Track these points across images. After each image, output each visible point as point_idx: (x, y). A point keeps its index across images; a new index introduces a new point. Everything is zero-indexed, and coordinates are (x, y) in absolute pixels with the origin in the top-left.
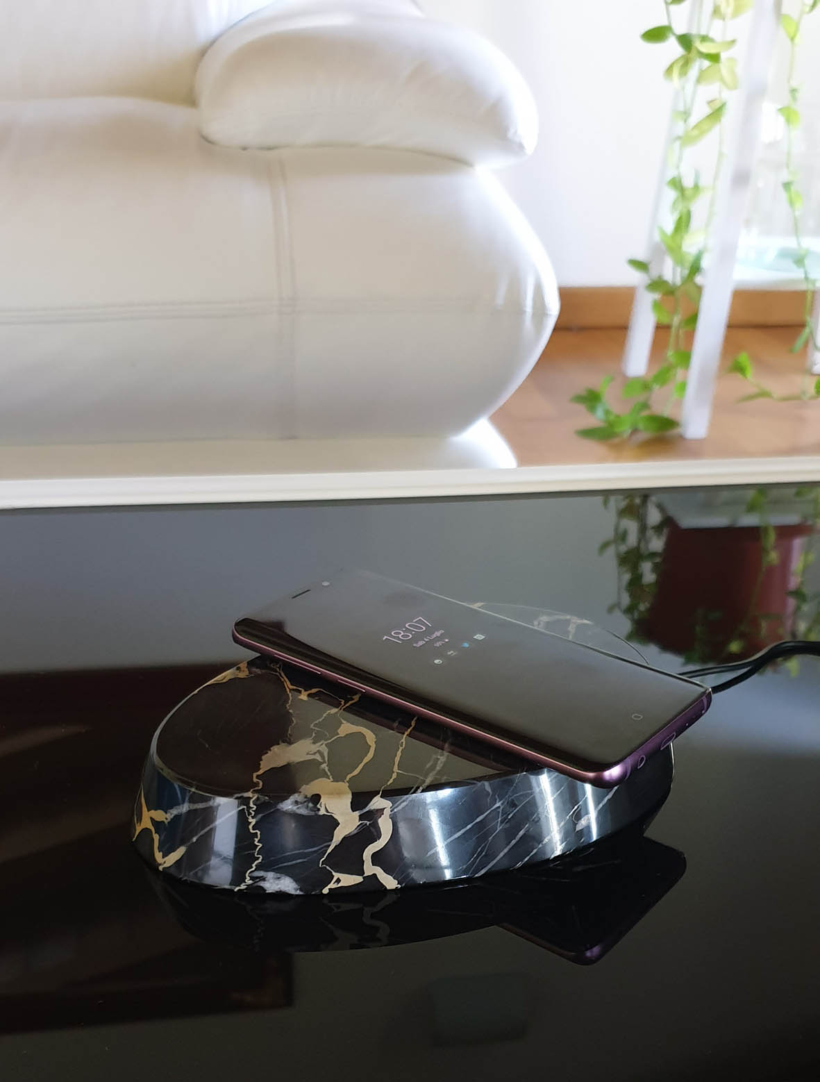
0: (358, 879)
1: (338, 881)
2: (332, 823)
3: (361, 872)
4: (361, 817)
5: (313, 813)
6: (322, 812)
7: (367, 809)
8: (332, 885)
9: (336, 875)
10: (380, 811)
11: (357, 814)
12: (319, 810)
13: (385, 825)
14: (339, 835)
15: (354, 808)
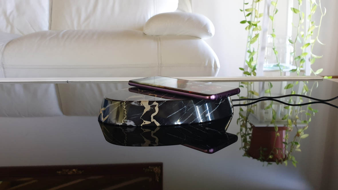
0: (149, 122)
1: (145, 123)
2: (144, 108)
3: (150, 121)
4: (151, 107)
5: (139, 105)
6: (141, 105)
7: (152, 105)
8: (143, 124)
9: (144, 121)
10: (156, 106)
11: (150, 106)
12: (140, 104)
13: (157, 109)
14: (145, 111)
15: (149, 104)
